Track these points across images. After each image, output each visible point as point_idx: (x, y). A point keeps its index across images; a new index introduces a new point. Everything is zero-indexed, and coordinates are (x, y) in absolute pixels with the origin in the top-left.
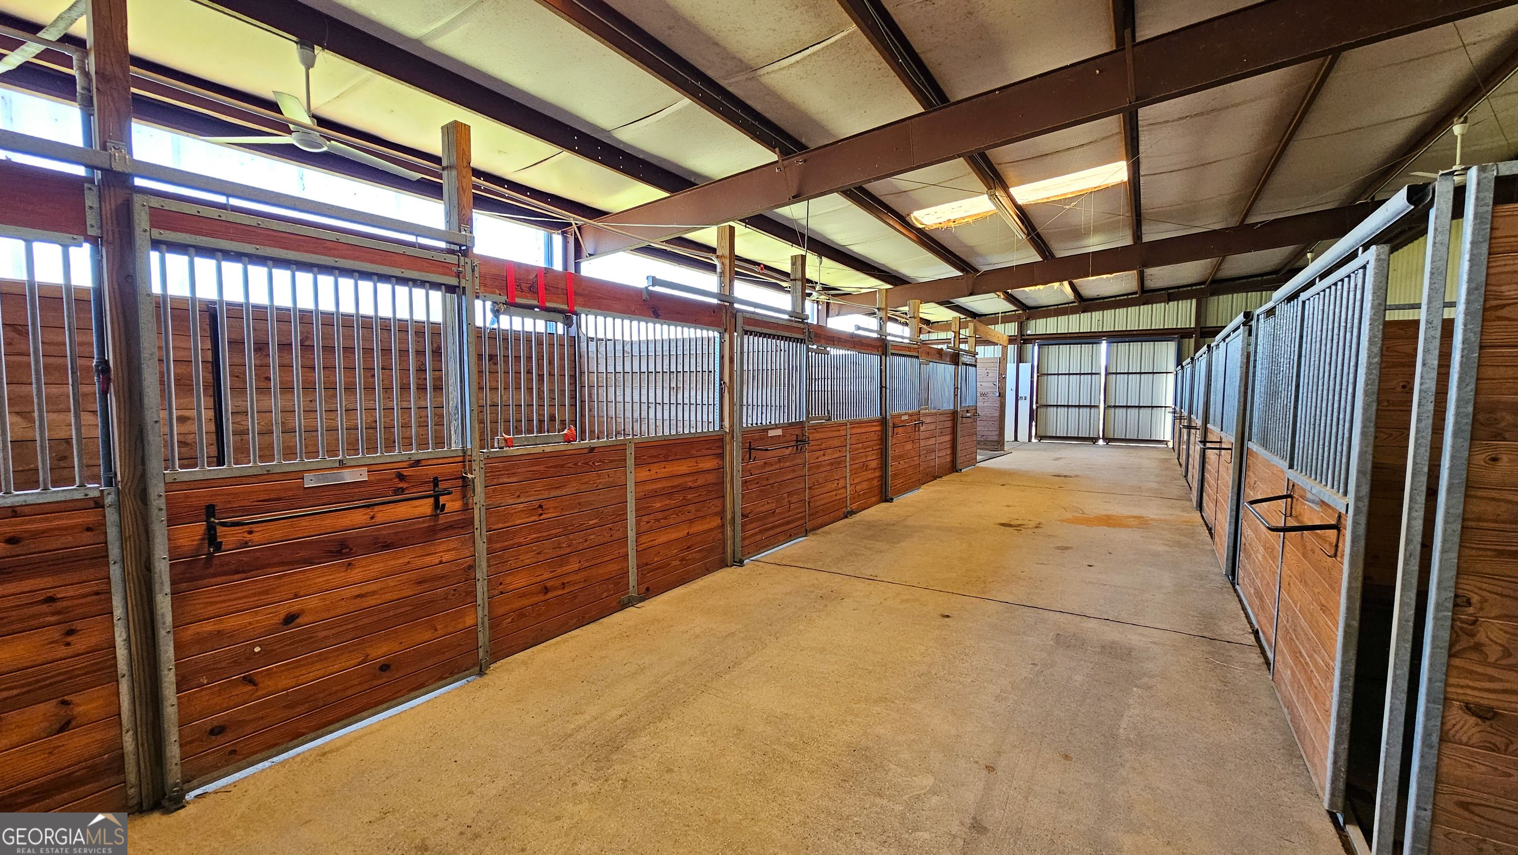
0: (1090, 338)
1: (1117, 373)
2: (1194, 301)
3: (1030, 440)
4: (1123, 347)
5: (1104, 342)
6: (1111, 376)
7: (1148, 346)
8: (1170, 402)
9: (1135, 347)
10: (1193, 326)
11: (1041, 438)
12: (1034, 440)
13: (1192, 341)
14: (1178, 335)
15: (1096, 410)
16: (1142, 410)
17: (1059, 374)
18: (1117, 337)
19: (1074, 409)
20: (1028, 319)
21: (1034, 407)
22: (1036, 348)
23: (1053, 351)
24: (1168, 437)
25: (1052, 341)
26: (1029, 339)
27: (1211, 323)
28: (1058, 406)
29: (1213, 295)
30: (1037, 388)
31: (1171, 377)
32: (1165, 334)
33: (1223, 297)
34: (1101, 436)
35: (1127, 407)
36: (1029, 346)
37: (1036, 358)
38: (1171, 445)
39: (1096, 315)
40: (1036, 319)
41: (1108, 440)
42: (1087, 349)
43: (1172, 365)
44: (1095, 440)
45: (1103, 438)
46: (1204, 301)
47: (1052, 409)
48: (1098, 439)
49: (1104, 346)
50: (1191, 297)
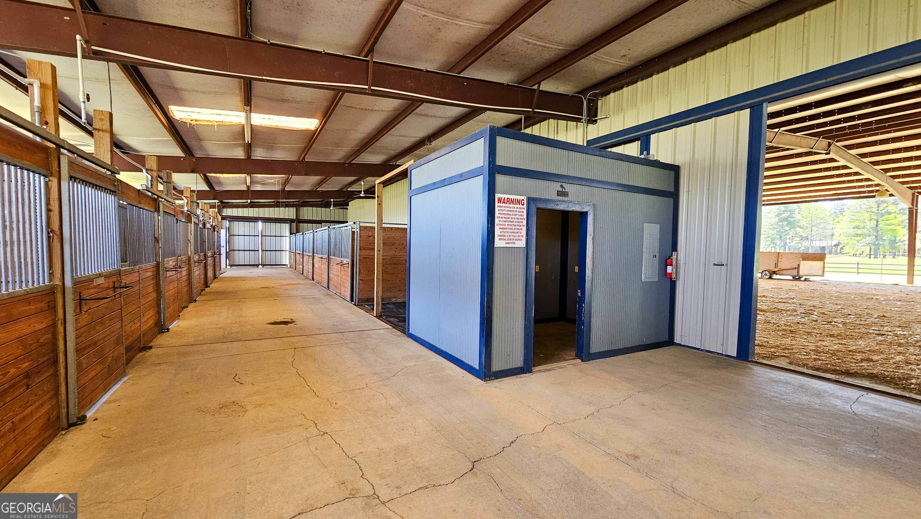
0: (254, 220)
1: (266, 236)
2: (295, 208)
3: (225, 266)
4: (268, 225)
5: (260, 222)
6: (263, 237)
7: (278, 225)
8: (288, 249)
9: (273, 225)
10: (295, 218)
11: (231, 266)
12: (227, 266)
13: (295, 224)
14: (291, 221)
15: (258, 252)
16: (277, 252)
17: (239, 235)
18: (266, 220)
19: (247, 252)
20: (223, 208)
21: (228, 251)
22: (227, 222)
23: (236, 223)
24: (288, 263)
25: (235, 220)
26: (223, 218)
27: (301, 218)
28: (239, 250)
29: (302, 207)
30: (229, 242)
31: (288, 238)
32: (284, 220)
33: (305, 208)
34: (260, 263)
35: (271, 251)
36: (224, 221)
37: (227, 226)
38: (289, 266)
39: (256, 210)
40: (227, 208)
41: (263, 265)
42: (252, 224)
43: (288, 234)
44: (257, 266)
45: (261, 265)
46: (298, 208)
47: (236, 251)
48: (259, 265)
49: (260, 223)
50: (294, 207)
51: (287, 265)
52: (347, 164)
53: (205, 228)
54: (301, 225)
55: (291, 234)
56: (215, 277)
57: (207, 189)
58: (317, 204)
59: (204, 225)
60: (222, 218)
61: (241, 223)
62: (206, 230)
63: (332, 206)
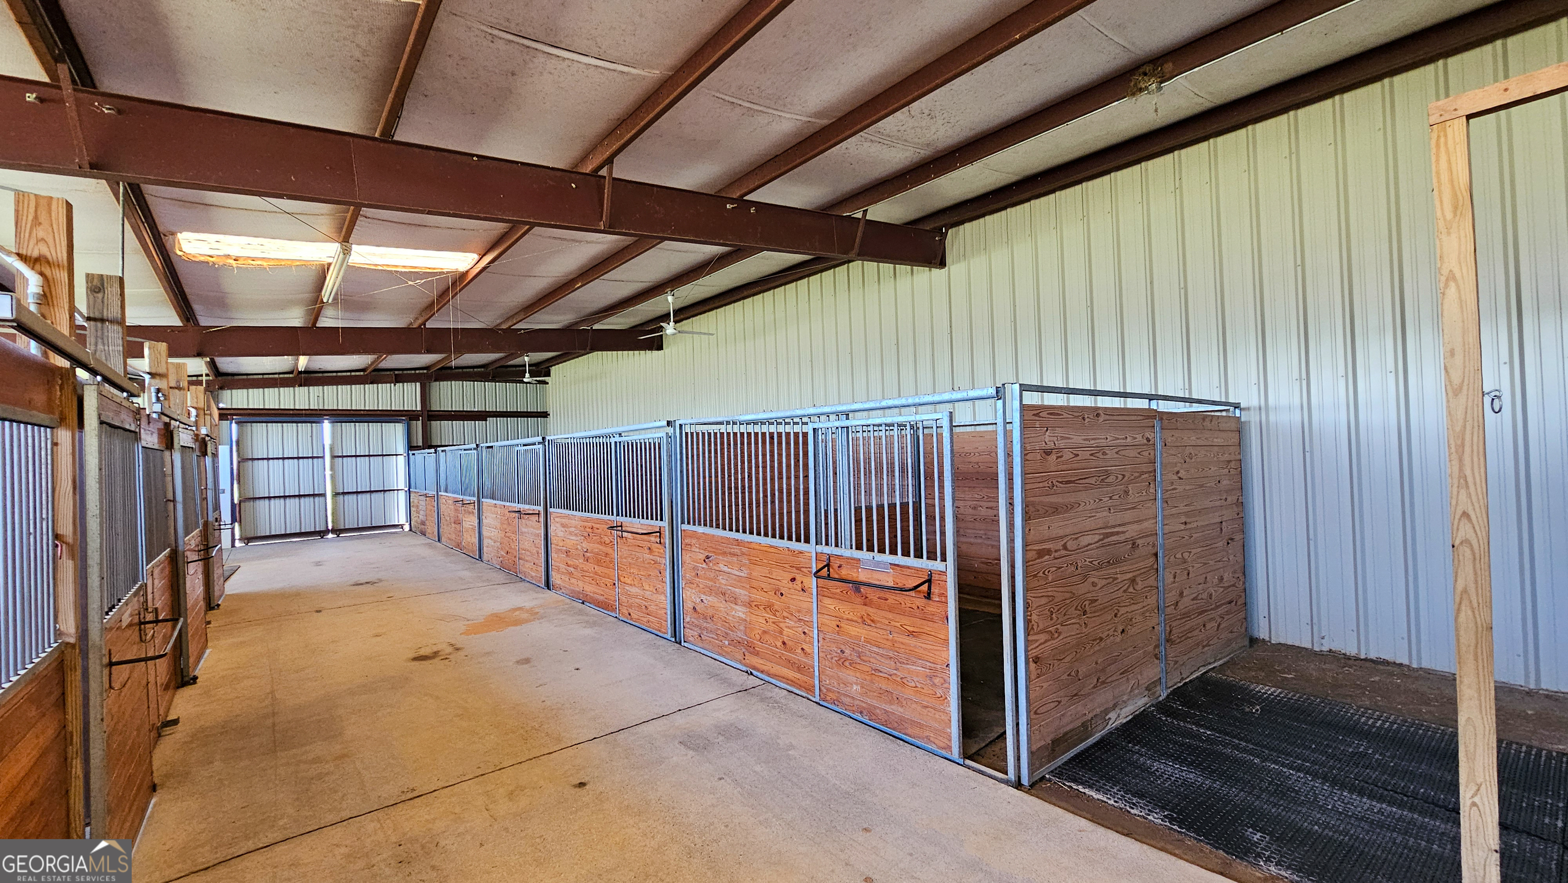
0: (312, 416)
1: (343, 457)
2: (418, 384)
3: (233, 546)
4: (348, 428)
5: (326, 421)
6: (336, 459)
7: (375, 427)
8: (402, 484)
9: (362, 427)
10: (419, 408)
11: (247, 540)
12: (238, 544)
13: (420, 423)
14: (407, 417)
15: (322, 499)
16: (373, 495)
17: (268, 459)
18: (342, 416)
19: (292, 500)
20: (222, 388)
21: (236, 501)
22: (234, 426)
23: (259, 430)
24: (402, 520)
25: (258, 419)
26: (225, 415)
27: (435, 407)
28: (269, 498)
29: (436, 380)
30: (239, 477)
31: (401, 460)
32: (393, 416)
33: (445, 384)
34: (330, 528)
35: (357, 493)
36: (225, 423)
37: (234, 438)
38: (407, 528)
39: (315, 390)
40: (231, 389)
41: (337, 531)
42: (304, 428)
43: (401, 448)
44: (322, 534)
45: (334, 531)
46: (427, 385)
47: (262, 502)
48: (327, 531)
49: (327, 425)
50: (415, 381)
51: (402, 526)
52: (732, 201)
53: (169, 445)
54: (435, 424)
55: (411, 447)
56: (210, 604)
57: (176, 321)
58: (476, 373)
59: (168, 437)
60: (220, 415)
61: (275, 428)
62: (177, 456)
63: (527, 375)
